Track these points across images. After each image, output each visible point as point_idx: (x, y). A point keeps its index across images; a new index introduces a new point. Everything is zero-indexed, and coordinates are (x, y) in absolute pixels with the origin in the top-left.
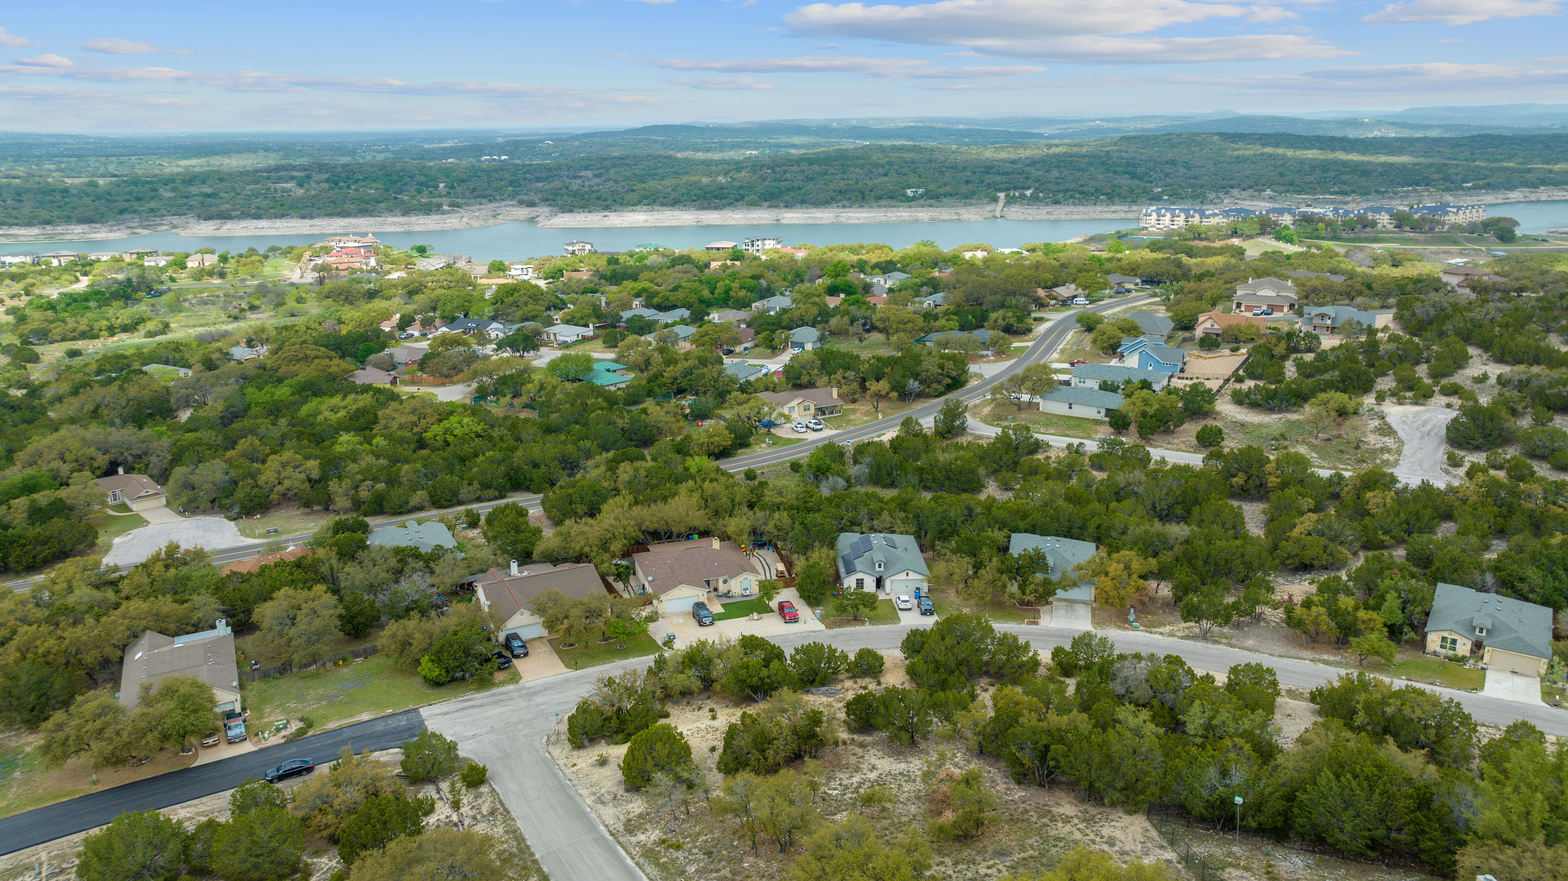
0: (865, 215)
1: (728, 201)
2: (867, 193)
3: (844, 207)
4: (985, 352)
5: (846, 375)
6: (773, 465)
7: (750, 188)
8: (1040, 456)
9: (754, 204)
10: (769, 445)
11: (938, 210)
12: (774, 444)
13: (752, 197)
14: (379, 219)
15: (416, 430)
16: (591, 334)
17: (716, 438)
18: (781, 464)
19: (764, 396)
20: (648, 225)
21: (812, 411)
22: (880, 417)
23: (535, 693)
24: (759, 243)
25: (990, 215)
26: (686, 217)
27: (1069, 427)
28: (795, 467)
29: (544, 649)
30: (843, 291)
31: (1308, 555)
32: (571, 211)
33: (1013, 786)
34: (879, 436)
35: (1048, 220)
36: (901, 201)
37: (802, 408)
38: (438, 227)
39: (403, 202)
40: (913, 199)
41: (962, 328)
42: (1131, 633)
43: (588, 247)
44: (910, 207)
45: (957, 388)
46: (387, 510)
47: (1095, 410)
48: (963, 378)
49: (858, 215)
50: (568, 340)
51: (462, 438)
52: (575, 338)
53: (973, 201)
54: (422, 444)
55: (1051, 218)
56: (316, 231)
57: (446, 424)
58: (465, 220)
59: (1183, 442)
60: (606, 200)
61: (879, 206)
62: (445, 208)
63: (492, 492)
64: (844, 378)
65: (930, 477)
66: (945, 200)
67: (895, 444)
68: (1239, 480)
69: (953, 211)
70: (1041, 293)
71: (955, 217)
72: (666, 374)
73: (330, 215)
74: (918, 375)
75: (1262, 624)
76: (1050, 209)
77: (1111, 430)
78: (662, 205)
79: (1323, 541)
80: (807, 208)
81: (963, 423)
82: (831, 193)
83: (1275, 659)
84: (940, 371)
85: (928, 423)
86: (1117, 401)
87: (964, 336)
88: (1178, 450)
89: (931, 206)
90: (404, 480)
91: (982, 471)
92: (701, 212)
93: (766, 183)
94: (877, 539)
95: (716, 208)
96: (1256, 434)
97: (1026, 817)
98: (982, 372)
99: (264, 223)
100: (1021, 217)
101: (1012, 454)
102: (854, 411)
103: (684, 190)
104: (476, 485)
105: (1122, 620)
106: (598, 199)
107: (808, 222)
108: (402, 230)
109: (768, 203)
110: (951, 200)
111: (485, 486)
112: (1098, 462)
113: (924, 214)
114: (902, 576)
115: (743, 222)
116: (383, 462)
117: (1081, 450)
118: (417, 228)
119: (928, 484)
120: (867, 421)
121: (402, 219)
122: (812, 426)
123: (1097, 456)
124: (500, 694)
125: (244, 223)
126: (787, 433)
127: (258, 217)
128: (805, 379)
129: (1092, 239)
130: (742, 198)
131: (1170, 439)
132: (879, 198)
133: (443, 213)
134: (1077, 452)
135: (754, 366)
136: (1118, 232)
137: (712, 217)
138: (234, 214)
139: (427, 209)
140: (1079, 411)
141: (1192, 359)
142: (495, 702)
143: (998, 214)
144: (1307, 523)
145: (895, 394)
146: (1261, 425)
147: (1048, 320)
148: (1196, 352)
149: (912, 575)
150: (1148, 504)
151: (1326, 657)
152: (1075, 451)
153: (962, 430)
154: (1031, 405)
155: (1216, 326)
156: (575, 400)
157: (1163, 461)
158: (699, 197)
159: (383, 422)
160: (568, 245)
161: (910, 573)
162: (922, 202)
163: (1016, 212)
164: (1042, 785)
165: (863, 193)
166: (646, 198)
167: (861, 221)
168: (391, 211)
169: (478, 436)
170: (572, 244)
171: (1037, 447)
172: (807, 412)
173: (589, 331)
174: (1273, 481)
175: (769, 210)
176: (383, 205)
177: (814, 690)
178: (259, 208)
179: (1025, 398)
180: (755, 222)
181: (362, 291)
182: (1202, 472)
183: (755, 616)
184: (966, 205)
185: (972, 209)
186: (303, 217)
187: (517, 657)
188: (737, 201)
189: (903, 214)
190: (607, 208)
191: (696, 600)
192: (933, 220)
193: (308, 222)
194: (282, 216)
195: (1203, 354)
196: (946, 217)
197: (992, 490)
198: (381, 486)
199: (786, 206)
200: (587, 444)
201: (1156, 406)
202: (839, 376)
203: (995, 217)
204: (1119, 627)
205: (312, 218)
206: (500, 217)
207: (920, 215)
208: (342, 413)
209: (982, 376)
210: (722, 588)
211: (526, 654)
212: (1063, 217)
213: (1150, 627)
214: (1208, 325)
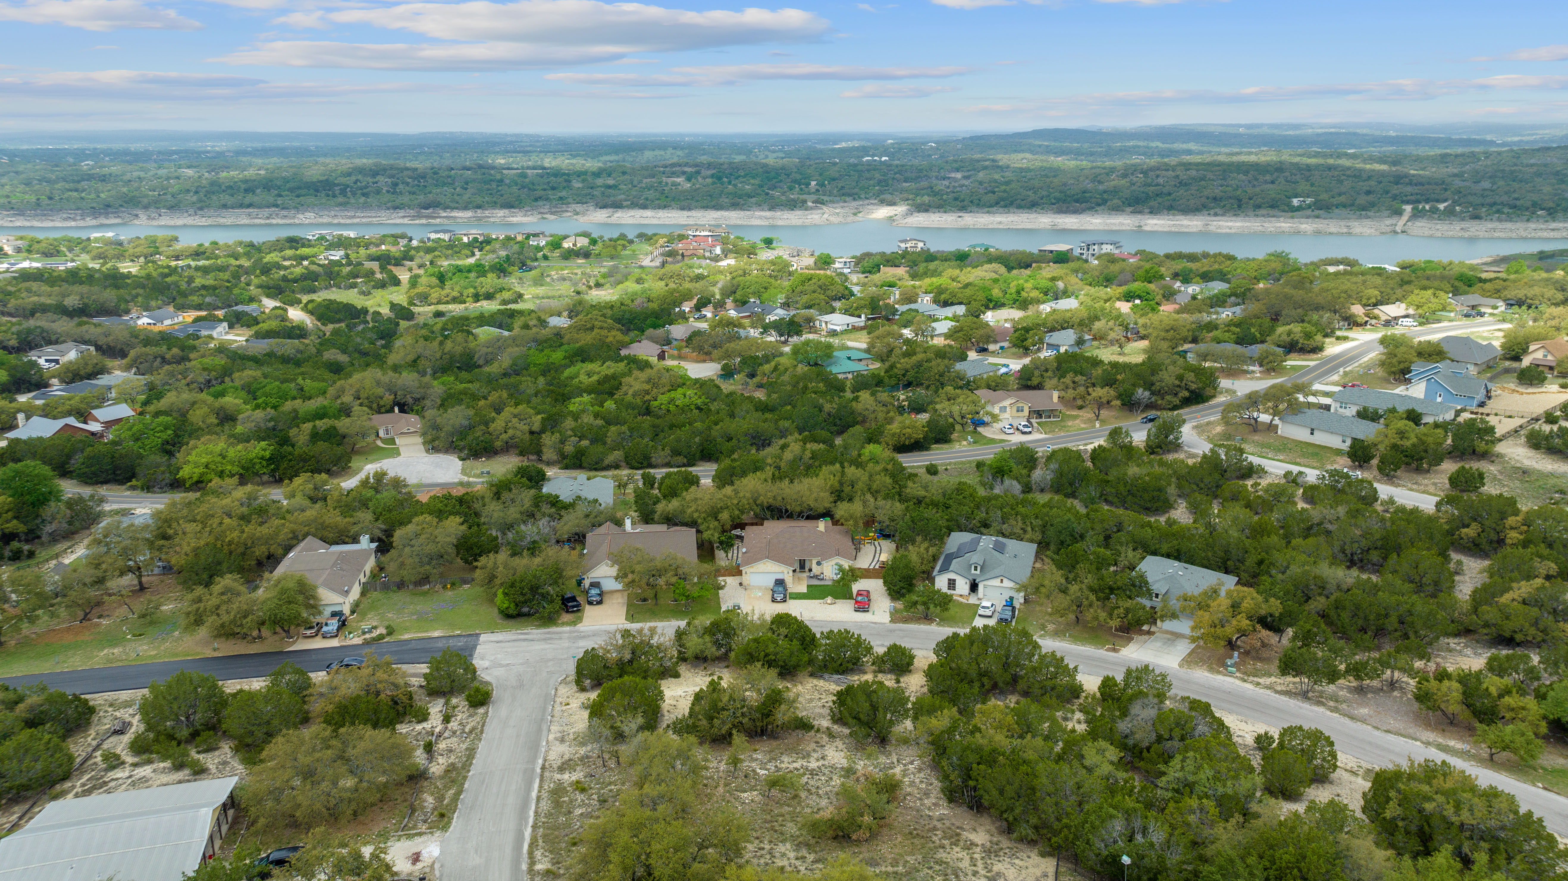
0: (1239, 224)
1: (1088, 205)
2: (1244, 201)
3: (1216, 215)
4: (1251, 368)
5: (1076, 379)
6: (962, 463)
7: (1115, 192)
8: (1249, 483)
9: (1117, 209)
10: (969, 443)
11: (1326, 222)
12: (975, 442)
13: (1116, 201)
14: (748, 213)
15: (647, 397)
16: (862, 324)
17: (908, 430)
18: (970, 462)
19: (983, 394)
20: (1001, 227)
21: (1026, 412)
22: (1098, 425)
23: (584, 637)
24: (1096, 247)
25: (1389, 229)
26: (1044, 220)
27: (1303, 455)
28: (980, 465)
29: (620, 600)
30: (1139, 297)
31: (1508, 628)
32: (927, 211)
33: (944, 803)
34: (1086, 445)
35: (1462, 238)
36: (1284, 211)
37: (1015, 409)
38: (799, 222)
39: (773, 197)
40: (1299, 209)
41: (1240, 341)
42: (1220, 677)
43: (920, 245)
44: (1292, 217)
45: (1198, 403)
46: (584, 465)
47: (1340, 439)
48: (1209, 391)
49: (1230, 224)
50: (838, 328)
51: (682, 409)
52: (845, 327)
53: (1369, 213)
54: (648, 412)
55: (1466, 235)
56: (691, 222)
57: (673, 394)
58: (826, 216)
59: (1435, 484)
60: (963, 201)
61: (1257, 216)
62: (810, 204)
63: (681, 459)
64: (1074, 382)
65: (1113, 490)
66: (1337, 211)
67: (1096, 454)
68: (1470, 532)
69: (1343, 223)
70: (1357, 310)
71: (1345, 230)
72: (898, 366)
73: (706, 207)
74: (1153, 384)
75: (1396, 693)
76: (1465, 225)
77: (1348, 461)
78: (1019, 207)
79: (1535, 611)
80: (1174, 215)
81: (1177, 439)
82: (1204, 200)
83: (1377, 733)
84: (1177, 382)
85: (1139, 437)
86: (1367, 431)
87: (1239, 349)
88: (1424, 492)
89: (1318, 217)
90: (609, 440)
91: (1172, 490)
92: (1059, 216)
93: (1133, 188)
94: (987, 541)
95: (1075, 212)
96: (1537, 484)
97: (930, 834)
98: (1234, 388)
99: (648, 213)
100: (1427, 232)
101: (1217, 476)
102: (1076, 417)
103: (1044, 193)
104: (668, 451)
105: (1218, 664)
106: (956, 199)
107: (1173, 229)
108: (767, 223)
109: (1131, 209)
110: (1344, 212)
111: (676, 452)
112: (1312, 494)
113: (1307, 226)
114: (996, 582)
115: (1101, 228)
116: (600, 422)
117: (1300, 480)
118: (780, 223)
119: (1110, 499)
120: (1083, 429)
121: (768, 214)
122: (1021, 428)
123: (1313, 488)
124: (554, 633)
125: (632, 212)
126: (994, 433)
127: (644, 207)
128: (1035, 381)
129: (1504, 260)
130: (1104, 202)
131: (1419, 478)
132: (1258, 207)
133: (806, 210)
134: (1294, 481)
135: (996, 365)
136: (1541, 252)
137: (1070, 221)
138: (625, 203)
139: (792, 205)
140: (1321, 438)
141: (1506, 394)
142: (545, 639)
143: (1398, 229)
144: (1523, 590)
145: (1118, 403)
146: (1552, 475)
147: (1353, 340)
148: (1512, 386)
149: (1007, 583)
150: (1337, 545)
151: (1452, 743)
152: (1293, 480)
153: (1177, 447)
154: (1271, 428)
155: (1550, 357)
156: (798, 383)
157: (1391, 501)
158: (1058, 200)
159: (625, 388)
160: (901, 241)
161: (1005, 580)
162: (1309, 212)
163: (1422, 226)
164: (971, 808)
165: (1240, 200)
166: (1003, 199)
167: (1233, 231)
168: (759, 205)
169: (698, 408)
170: (905, 241)
171: (1250, 471)
172: (1020, 414)
173: (861, 321)
174: (1513, 536)
175: (1132, 216)
176: (753, 200)
177: (826, 676)
178: (647, 199)
179: (1265, 418)
180: (1114, 228)
181: (692, 275)
182: (1431, 519)
183: (829, 600)
184: (1360, 217)
185: (1368, 222)
186: (683, 209)
187: (590, 603)
188: (1099, 205)
189: (1284, 224)
190: (963, 209)
191: (780, 577)
192: (1318, 233)
193: (686, 213)
194: (665, 207)
195: (1521, 389)
196: (1333, 229)
197: (1181, 514)
198: (585, 443)
199: (1151, 213)
200: (786, 424)
201: (1414, 440)
202: (1068, 380)
203: (1395, 232)
204: (1211, 670)
205: (690, 209)
206: (860, 215)
207: (1303, 226)
208: (595, 378)
209: (1234, 392)
210: (816, 570)
211: (600, 603)
212: (1481, 234)
213: (1246, 675)
214: (1539, 355)
